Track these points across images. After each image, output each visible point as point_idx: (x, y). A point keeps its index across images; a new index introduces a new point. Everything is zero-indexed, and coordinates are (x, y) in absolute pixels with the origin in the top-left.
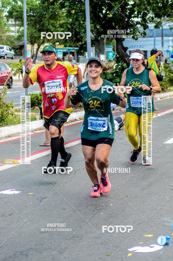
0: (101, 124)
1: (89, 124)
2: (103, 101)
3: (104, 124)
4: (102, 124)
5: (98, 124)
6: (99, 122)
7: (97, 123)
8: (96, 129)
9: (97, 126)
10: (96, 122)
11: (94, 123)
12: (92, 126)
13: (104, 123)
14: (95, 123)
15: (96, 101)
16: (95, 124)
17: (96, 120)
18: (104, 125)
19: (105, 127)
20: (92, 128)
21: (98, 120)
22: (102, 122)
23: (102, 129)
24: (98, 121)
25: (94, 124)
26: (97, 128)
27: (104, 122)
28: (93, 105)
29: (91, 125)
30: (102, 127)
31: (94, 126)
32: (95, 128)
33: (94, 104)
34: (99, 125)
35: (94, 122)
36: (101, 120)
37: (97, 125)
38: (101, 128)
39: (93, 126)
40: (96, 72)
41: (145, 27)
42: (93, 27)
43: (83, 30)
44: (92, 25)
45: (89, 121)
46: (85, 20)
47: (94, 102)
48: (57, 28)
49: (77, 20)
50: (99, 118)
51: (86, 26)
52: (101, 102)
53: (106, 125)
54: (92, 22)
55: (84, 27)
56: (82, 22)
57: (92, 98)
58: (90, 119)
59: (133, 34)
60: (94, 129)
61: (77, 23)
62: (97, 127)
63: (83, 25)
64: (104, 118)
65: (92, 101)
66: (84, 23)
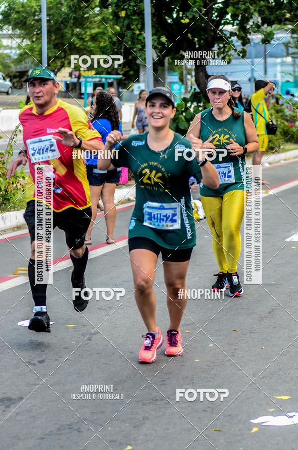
0: (169, 216)
1: (146, 217)
2: (168, 174)
3: (174, 215)
4: (171, 215)
5: (164, 216)
6: (164, 212)
7: (162, 215)
8: (159, 225)
9: (161, 219)
10: (159, 211)
11: (154, 215)
12: (151, 219)
13: (173, 213)
14: (158, 214)
15: (154, 172)
16: (158, 217)
17: (160, 208)
18: (174, 218)
19: (175, 221)
20: (151, 223)
21: (164, 208)
22: (169, 212)
23: (171, 226)
24: (163, 210)
25: (156, 216)
26: (161, 224)
27: (175, 211)
28: (149, 178)
29: (149, 219)
30: (170, 220)
31: (156, 220)
32: (157, 223)
33: (151, 176)
34: (165, 218)
35: (155, 212)
36: (168, 207)
37: (162, 217)
38: (170, 224)
39: (153, 219)
40: (162, 117)
41: (245, 41)
42: (156, 41)
43: (139, 46)
44: (155, 37)
45: (146, 211)
46: (142, 29)
47: (151, 172)
48: (87, 41)
49: (128, 27)
50: (166, 205)
51: (144, 38)
52: (164, 175)
53: (179, 217)
54: (154, 32)
55: (140, 40)
56: (137, 32)
57: (148, 164)
58: (148, 207)
59: (223, 52)
60: (155, 225)
61: (129, 33)
62: (160, 222)
63: (140, 38)
64: (174, 205)
65: (148, 171)
66: (140, 34)
